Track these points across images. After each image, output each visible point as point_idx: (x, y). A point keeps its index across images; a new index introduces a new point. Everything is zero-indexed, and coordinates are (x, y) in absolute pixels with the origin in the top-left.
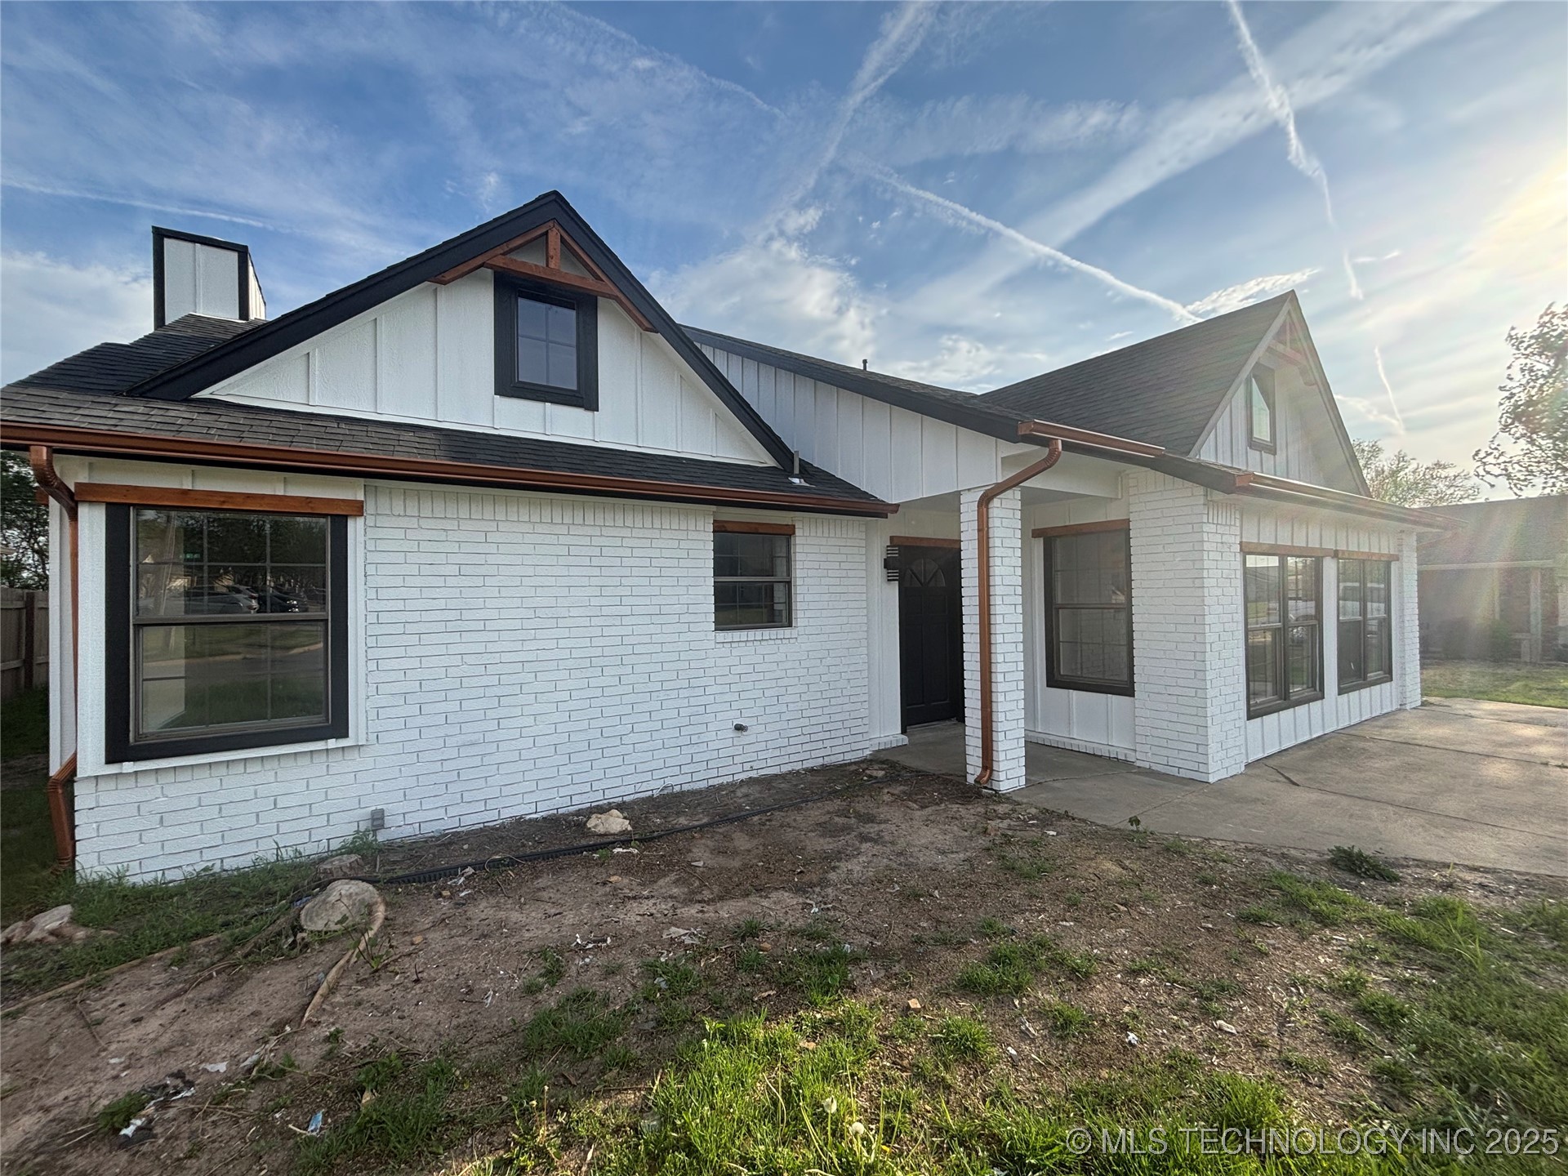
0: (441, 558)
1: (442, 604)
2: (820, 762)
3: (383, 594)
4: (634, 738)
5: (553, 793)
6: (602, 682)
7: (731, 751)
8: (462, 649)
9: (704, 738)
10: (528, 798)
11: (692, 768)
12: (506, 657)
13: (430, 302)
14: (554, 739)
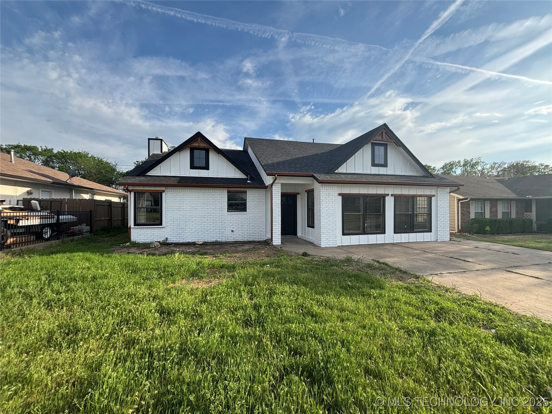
0: (177, 198)
1: (177, 206)
2: (252, 240)
3: (168, 204)
4: (210, 231)
5: (195, 239)
6: (204, 220)
7: (231, 235)
8: (180, 213)
9: (225, 232)
10: (191, 239)
11: (222, 238)
12: (187, 215)
13: (179, 154)
14: (195, 229)
